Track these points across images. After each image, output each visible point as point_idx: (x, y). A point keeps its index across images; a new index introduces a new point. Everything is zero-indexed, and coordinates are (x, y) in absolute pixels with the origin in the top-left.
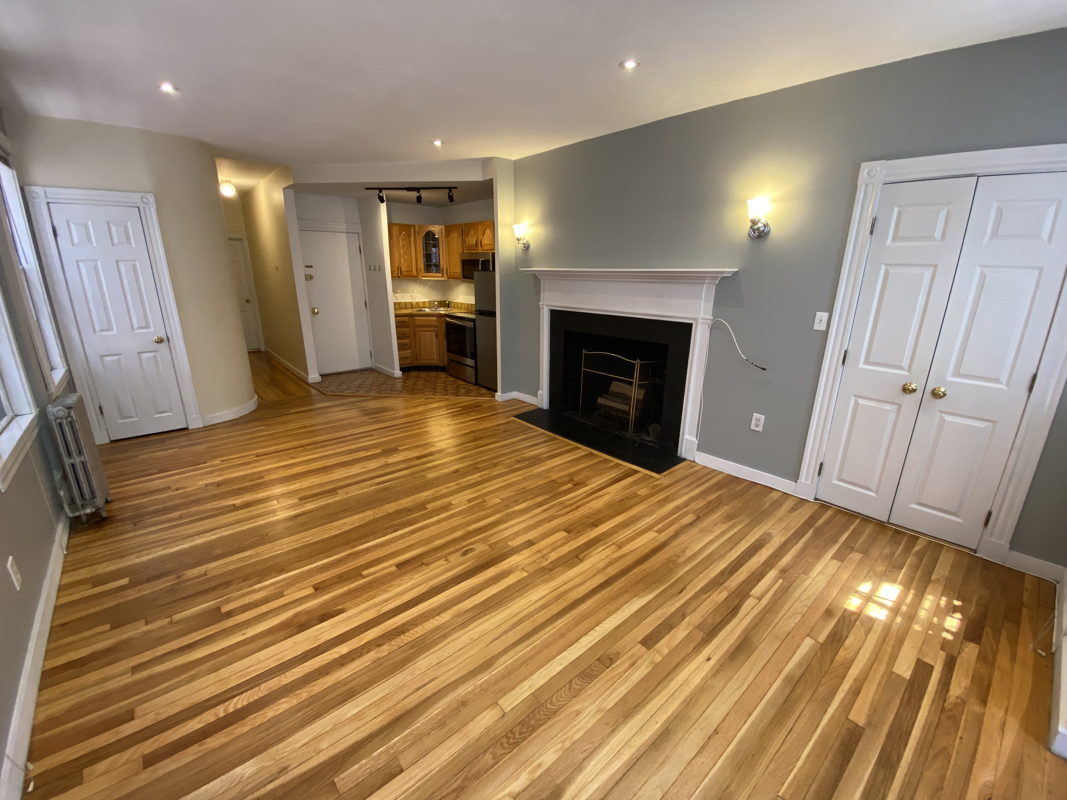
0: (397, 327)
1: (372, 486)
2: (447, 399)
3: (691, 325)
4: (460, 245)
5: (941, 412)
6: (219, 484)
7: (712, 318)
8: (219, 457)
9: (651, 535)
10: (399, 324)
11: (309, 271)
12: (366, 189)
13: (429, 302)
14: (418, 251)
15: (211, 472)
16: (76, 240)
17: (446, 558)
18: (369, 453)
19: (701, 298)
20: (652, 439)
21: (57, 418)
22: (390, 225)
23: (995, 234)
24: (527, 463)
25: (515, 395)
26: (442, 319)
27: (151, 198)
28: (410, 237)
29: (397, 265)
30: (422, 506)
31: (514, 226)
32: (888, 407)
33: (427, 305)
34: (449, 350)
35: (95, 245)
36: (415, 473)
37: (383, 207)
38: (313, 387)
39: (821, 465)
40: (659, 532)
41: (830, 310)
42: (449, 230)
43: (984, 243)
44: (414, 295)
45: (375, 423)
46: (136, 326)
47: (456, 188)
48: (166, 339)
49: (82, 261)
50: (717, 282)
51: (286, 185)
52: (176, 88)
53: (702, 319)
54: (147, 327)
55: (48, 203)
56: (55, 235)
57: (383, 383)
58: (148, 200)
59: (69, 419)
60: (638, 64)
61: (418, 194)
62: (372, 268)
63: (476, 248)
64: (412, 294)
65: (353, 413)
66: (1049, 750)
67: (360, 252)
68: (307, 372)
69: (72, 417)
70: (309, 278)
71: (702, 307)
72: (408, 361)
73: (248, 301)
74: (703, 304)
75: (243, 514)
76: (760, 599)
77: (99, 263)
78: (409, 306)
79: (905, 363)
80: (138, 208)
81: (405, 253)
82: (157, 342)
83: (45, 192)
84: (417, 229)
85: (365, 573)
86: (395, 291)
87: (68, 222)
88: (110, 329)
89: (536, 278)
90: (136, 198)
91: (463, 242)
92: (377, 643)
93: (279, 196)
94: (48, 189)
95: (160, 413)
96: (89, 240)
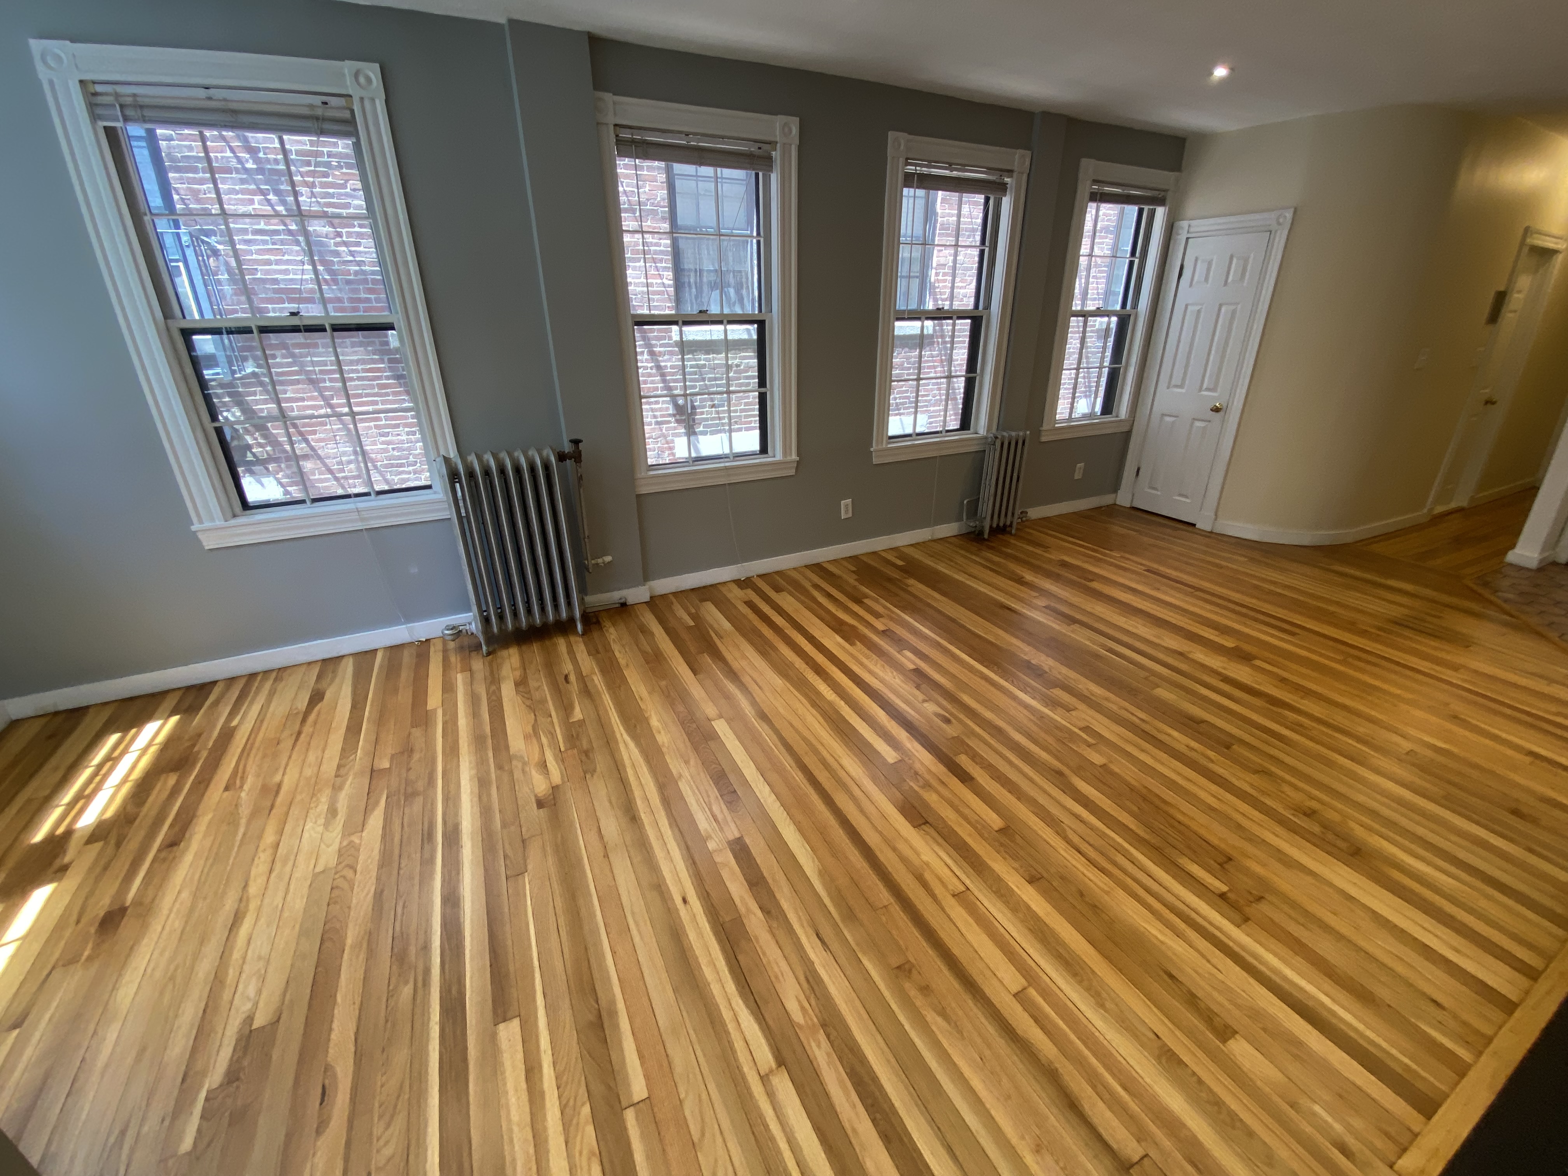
16: (1195, 281)
27: (1289, 215)
35: (1210, 284)
46: (1205, 385)
48: (1224, 410)
49: (1191, 304)
54: (1214, 389)
56: (1180, 276)
58: (1285, 218)
77: (1205, 306)
80: (1271, 231)
82: (1214, 410)
83: (1191, 225)
88: (1182, 386)
90: (1274, 219)
94: (1193, 223)
95: (1181, 495)
96: (1206, 279)
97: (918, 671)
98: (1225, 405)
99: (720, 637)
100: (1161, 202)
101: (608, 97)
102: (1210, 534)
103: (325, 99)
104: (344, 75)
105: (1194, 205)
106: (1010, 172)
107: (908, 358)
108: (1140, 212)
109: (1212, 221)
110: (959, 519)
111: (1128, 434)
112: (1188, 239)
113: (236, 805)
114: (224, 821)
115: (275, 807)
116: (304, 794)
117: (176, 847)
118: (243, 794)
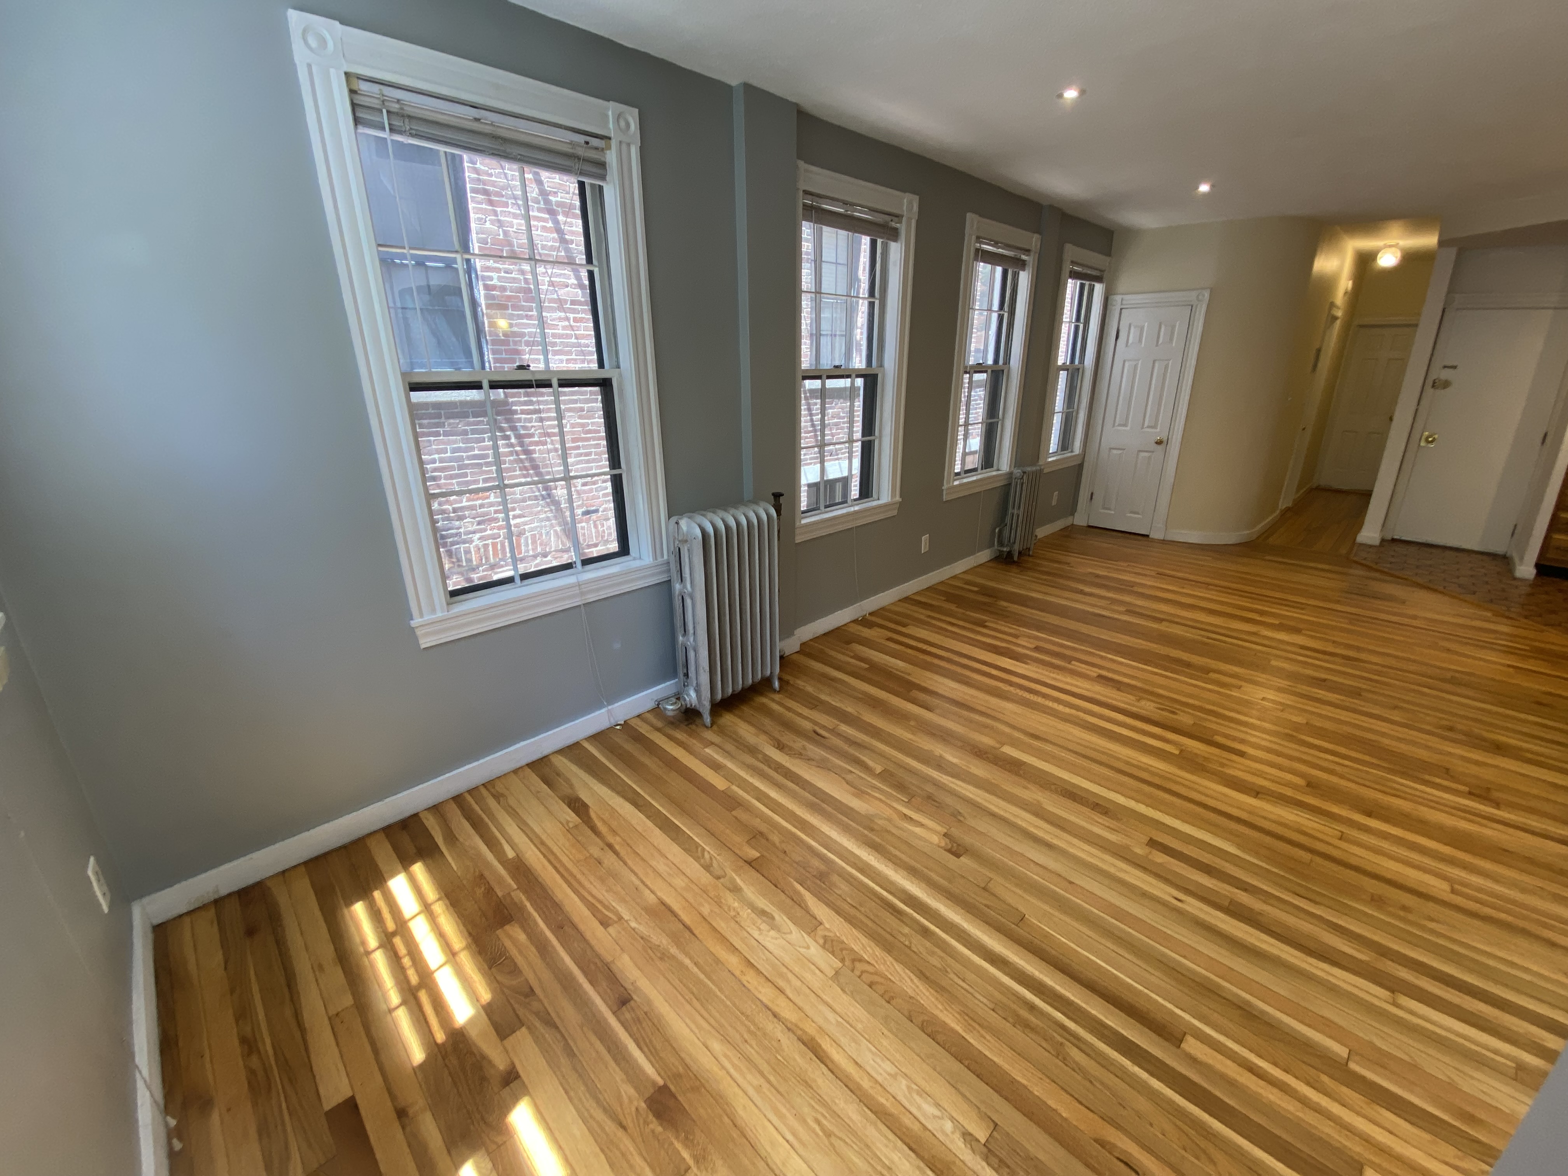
11: (1447, 375)
16: (1131, 343)
27: (1207, 294)
35: (1143, 347)
38: (1352, 547)
46: (1146, 424)
48: (1166, 442)
49: (1128, 361)
54: (1155, 427)
56: (1117, 338)
58: (1203, 298)
68: (1362, 526)
70: (1442, 384)
77: (1140, 365)
80: (1192, 305)
82: (1157, 443)
83: (1122, 300)
87: (1130, 328)
88: (1125, 425)
90: (1194, 297)
94: (1126, 297)
95: (1132, 512)
96: (1140, 341)
97: (1100, 676)
98: (1165, 439)
99: (909, 674)
100: (1099, 279)
101: (801, 164)
102: (1163, 542)
103: (588, 138)
104: (607, 116)
105: (1124, 283)
106: (1027, 251)
107: (842, 408)
108: (1082, 287)
109: (1145, 296)
110: (991, 545)
111: (1081, 466)
112: (1121, 309)
113: (642, 938)
114: (651, 957)
115: (692, 927)
116: (706, 905)
117: (632, 1003)
118: (633, 924)
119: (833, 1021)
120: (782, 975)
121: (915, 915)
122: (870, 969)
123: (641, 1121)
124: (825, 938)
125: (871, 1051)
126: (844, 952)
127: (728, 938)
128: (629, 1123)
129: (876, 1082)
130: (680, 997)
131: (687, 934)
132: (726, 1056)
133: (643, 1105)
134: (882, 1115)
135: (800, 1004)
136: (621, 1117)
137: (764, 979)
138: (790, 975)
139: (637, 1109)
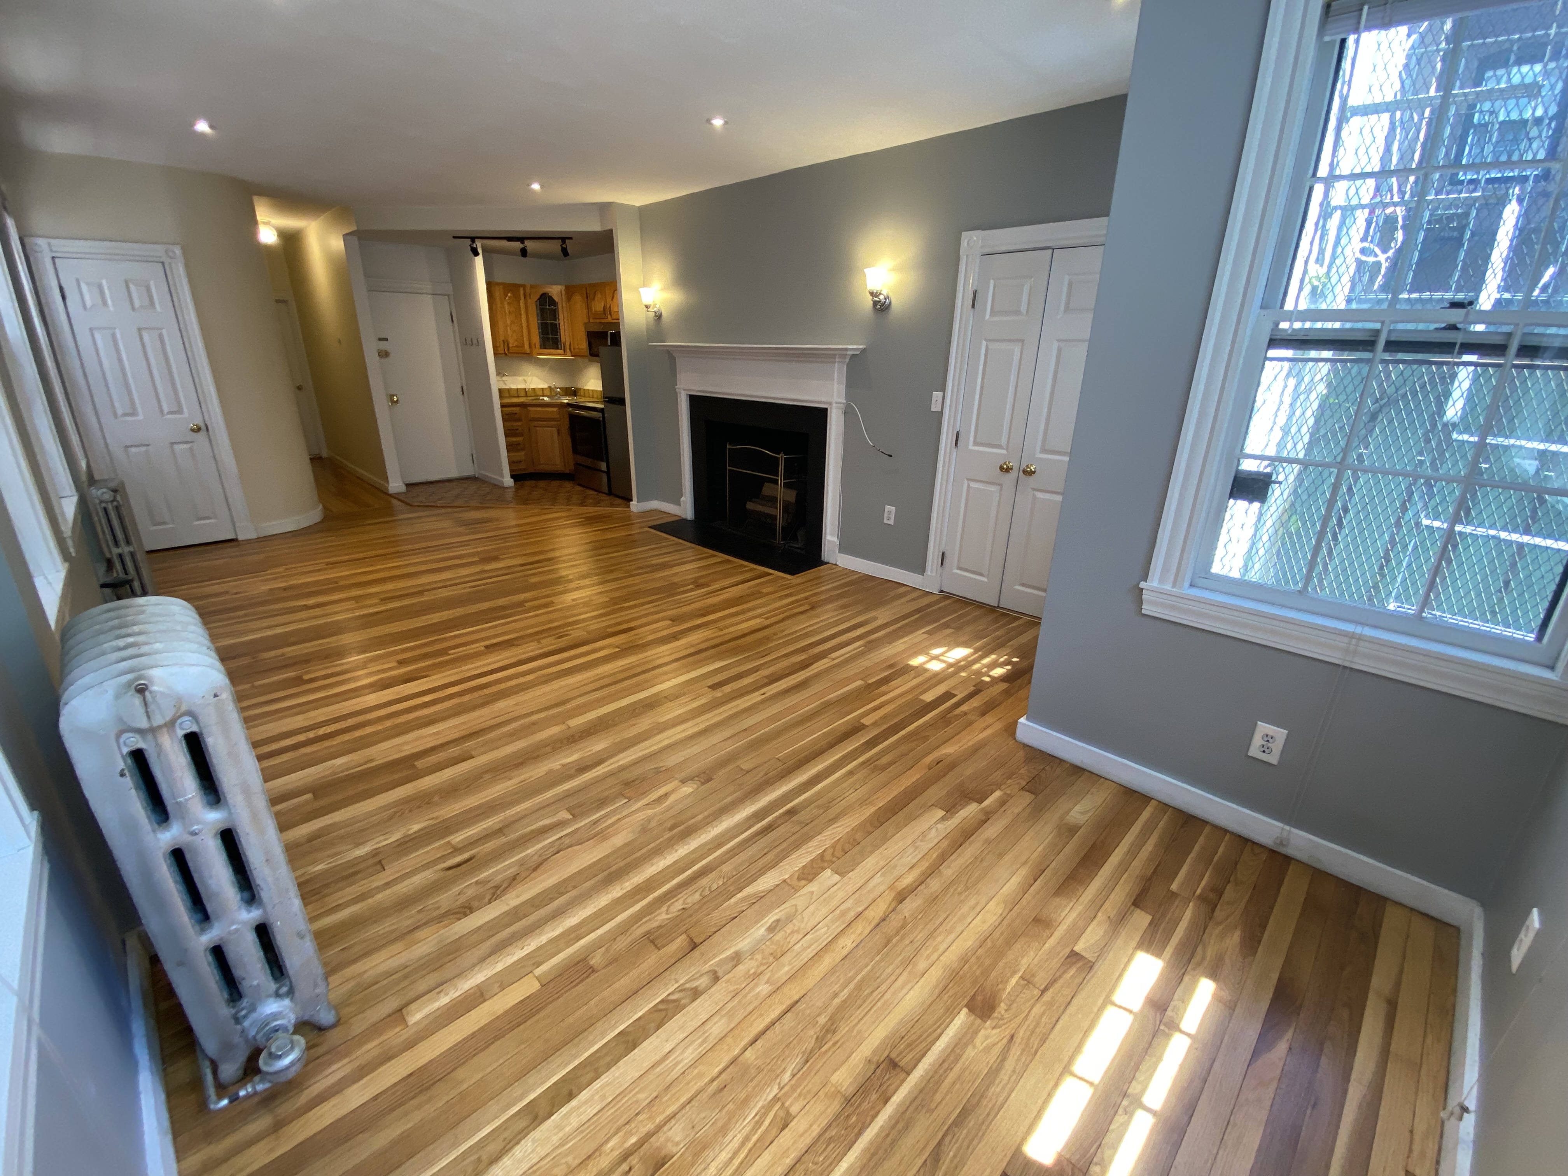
0: (504, 420)
1: (464, 588)
2: (568, 510)
3: (826, 410)
4: (585, 312)
5: (1034, 489)
6: (285, 589)
7: (844, 401)
8: (282, 565)
9: (758, 620)
10: (507, 417)
11: (384, 346)
12: (454, 237)
13: (550, 387)
14: (531, 319)
15: (274, 579)
16: (89, 304)
17: (539, 641)
18: (464, 561)
19: (833, 380)
20: (800, 545)
21: (101, 502)
22: (489, 285)
23: (1067, 309)
24: (648, 569)
25: (655, 504)
26: (565, 410)
27: (178, 251)
28: (519, 302)
29: (502, 338)
30: (521, 604)
31: (641, 290)
32: (993, 488)
33: (547, 392)
34: (575, 451)
35: (112, 309)
36: (515, 578)
37: (479, 261)
38: (395, 498)
39: (943, 554)
40: (766, 619)
41: (943, 389)
42: (570, 291)
43: (1059, 317)
44: (529, 379)
45: (473, 533)
46: (166, 409)
47: (571, 238)
48: (203, 427)
49: (96, 328)
50: (847, 360)
51: (348, 231)
52: (211, 127)
53: (836, 403)
54: (180, 411)
55: (53, 258)
56: (64, 298)
57: (488, 493)
58: (174, 252)
59: (115, 503)
60: (726, 123)
61: (522, 246)
62: (469, 342)
63: (603, 316)
64: (525, 378)
65: (447, 524)
66: (1015, 739)
67: (452, 321)
68: (386, 480)
69: (118, 502)
70: (384, 354)
71: (835, 390)
72: (523, 466)
73: (299, 388)
74: (836, 386)
75: (317, 612)
76: (834, 659)
77: (117, 332)
78: (523, 394)
79: (1004, 442)
80: (163, 263)
81: (512, 322)
82: (193, 430)
83: (49, 244)
84: (528, 291)
85: (450, 652)
86: (499, 373)
87: (78, 281)
88: (134, 413)
89: (670, 355)
90: (158, 250)
91: (589, 309)
92: (461, 694)
93: (337, 244)
94: (52, 241)
96: (104, 303)
113: (807, 1061)
114: (834, 1044)
115: (789, 1002)
116: (758, 990)
117: (893, 1056)
118: (787, 1076)
119: (882, 879)
120: (843, 914)
121: (774, 815)
122: (830, 851)
123: (1001, 1022)
124: (799, 879)
125: (900, 859)
126: (814, 865)
127: (803, 962)
128: (1007, 1033)
129: (923, 857)
130: (879, 1004)
131: (801, 1006)
132: (928, 957)
133: (988, 1023)
134: (943, 858)
135: (870, 900)
136: (1005, 1041)
137: (848, 929)
138: (843, 907)
139: (993, 1028)
